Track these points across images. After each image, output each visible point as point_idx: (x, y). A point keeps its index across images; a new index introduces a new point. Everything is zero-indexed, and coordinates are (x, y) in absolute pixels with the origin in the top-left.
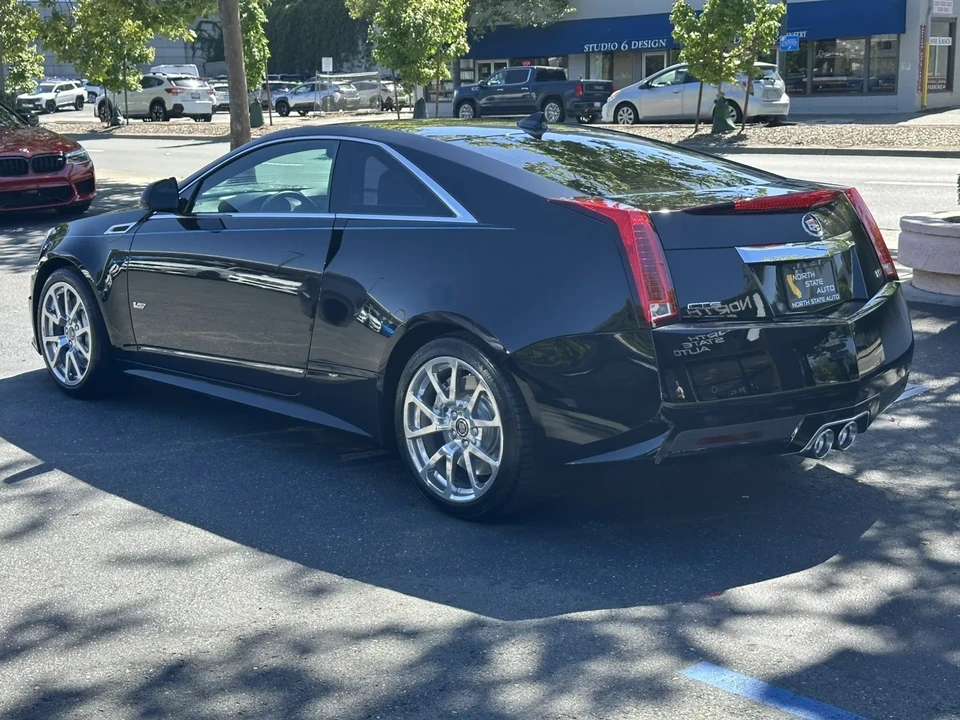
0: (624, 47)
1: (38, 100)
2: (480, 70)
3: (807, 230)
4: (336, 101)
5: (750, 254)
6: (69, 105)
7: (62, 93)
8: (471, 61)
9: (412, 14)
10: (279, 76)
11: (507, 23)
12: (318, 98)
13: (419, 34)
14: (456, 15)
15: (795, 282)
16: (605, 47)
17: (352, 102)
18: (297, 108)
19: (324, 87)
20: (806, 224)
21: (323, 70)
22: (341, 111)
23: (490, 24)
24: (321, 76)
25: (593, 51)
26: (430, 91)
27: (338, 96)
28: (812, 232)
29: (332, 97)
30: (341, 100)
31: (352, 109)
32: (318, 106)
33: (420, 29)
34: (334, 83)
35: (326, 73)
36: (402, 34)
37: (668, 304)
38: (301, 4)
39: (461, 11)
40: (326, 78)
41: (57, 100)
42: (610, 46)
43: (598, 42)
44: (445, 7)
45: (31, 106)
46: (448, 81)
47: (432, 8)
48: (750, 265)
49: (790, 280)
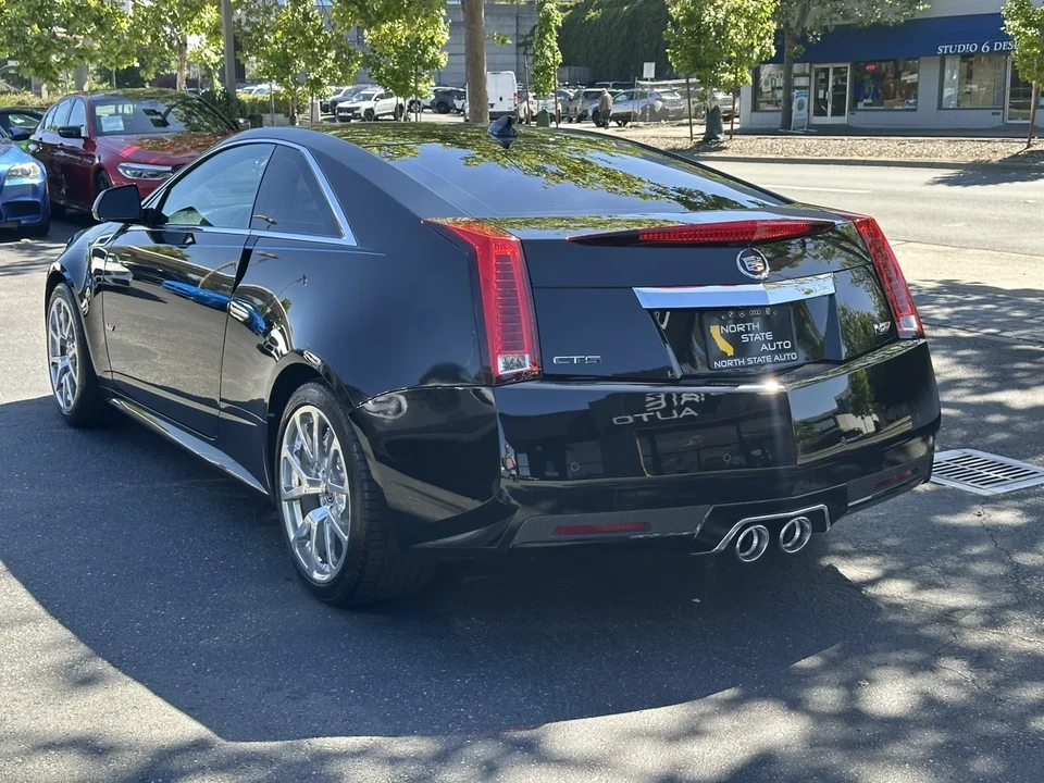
0: (986, 49)
1: (358, 108)
2: (817, 75)
3: (741, 269)
4: (657, 111)
5: (651, 296)
6: (388, 114)
7: (382, 102)
8: (808, 64)
9: (713, 13)
10: (611, 84)
11: (847, 22)
12: (636, 106)
13: (719, 34)
14: (763, 14)
15: (724, 335)
16: (962, 48)
17: (673, 112)
18: (616, 118)
19: (644, 95)
20: (742, 262)
21: (645, 76)
22: (663, 121)
23: (827, 23)
24: (641, 82)
25: (948, 53)
26: (759, 100)
27: (660, 104)
28: (751, 272)
29: (653, 107)
30: (663, 109)
31: (673, 119)
32: (636, 115)
33: (721, 29)
34: (656, 90)
35: (646, 80)
36: (700, 33)
37: (527, 356)
38: (641, 5)
39: (769, 10)
40: (646, 86)
41: (376, 110)
42: (968, 48)
43: (954, 42)
44: (752, 6)
45: (350, 114)
46: (780, 88)
47: (736, 6)
48: (651, 311)
49: (716, 331)
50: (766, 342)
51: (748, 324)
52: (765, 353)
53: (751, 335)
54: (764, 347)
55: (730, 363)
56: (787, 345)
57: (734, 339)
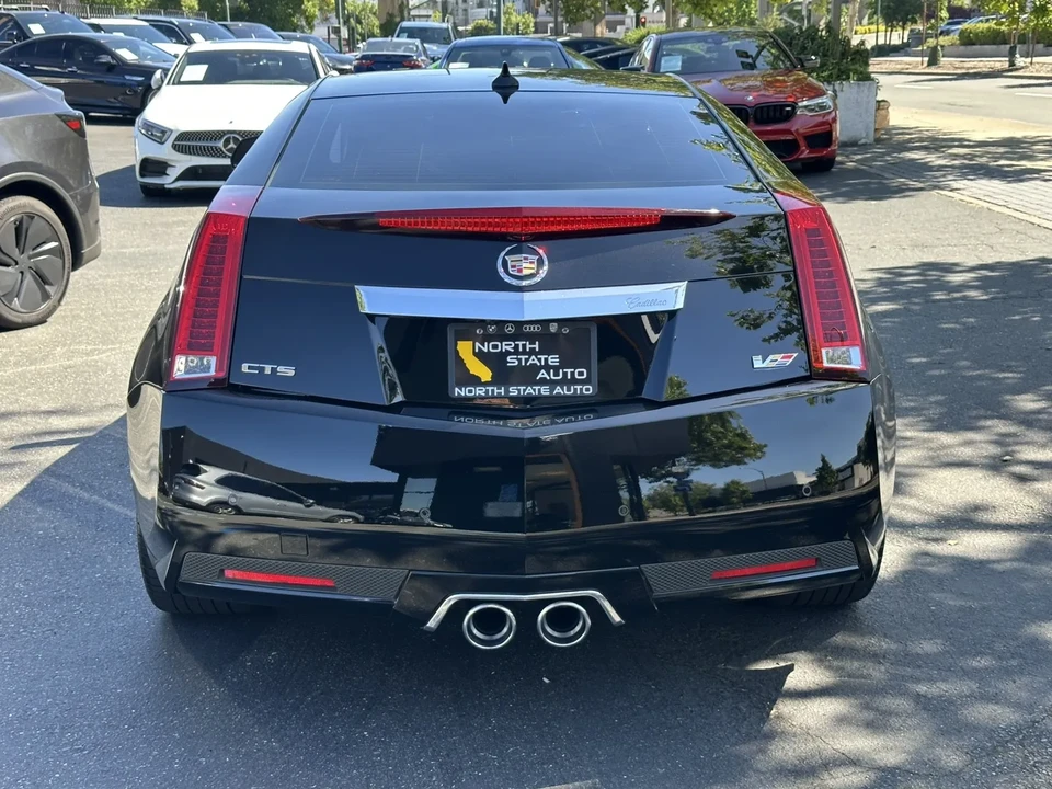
3: (501, 272)
15: (479, 355)
20: (504, 261)
28: (514, 276)
37: (215, 358)
49: (465, 349)
50: (547, 368)
51: (520, 343)
52: (543, 382)
53: (523, 357)
54: (543, 374)
55: (479, 391)
56: (581, 374)
57: (495, 361)
